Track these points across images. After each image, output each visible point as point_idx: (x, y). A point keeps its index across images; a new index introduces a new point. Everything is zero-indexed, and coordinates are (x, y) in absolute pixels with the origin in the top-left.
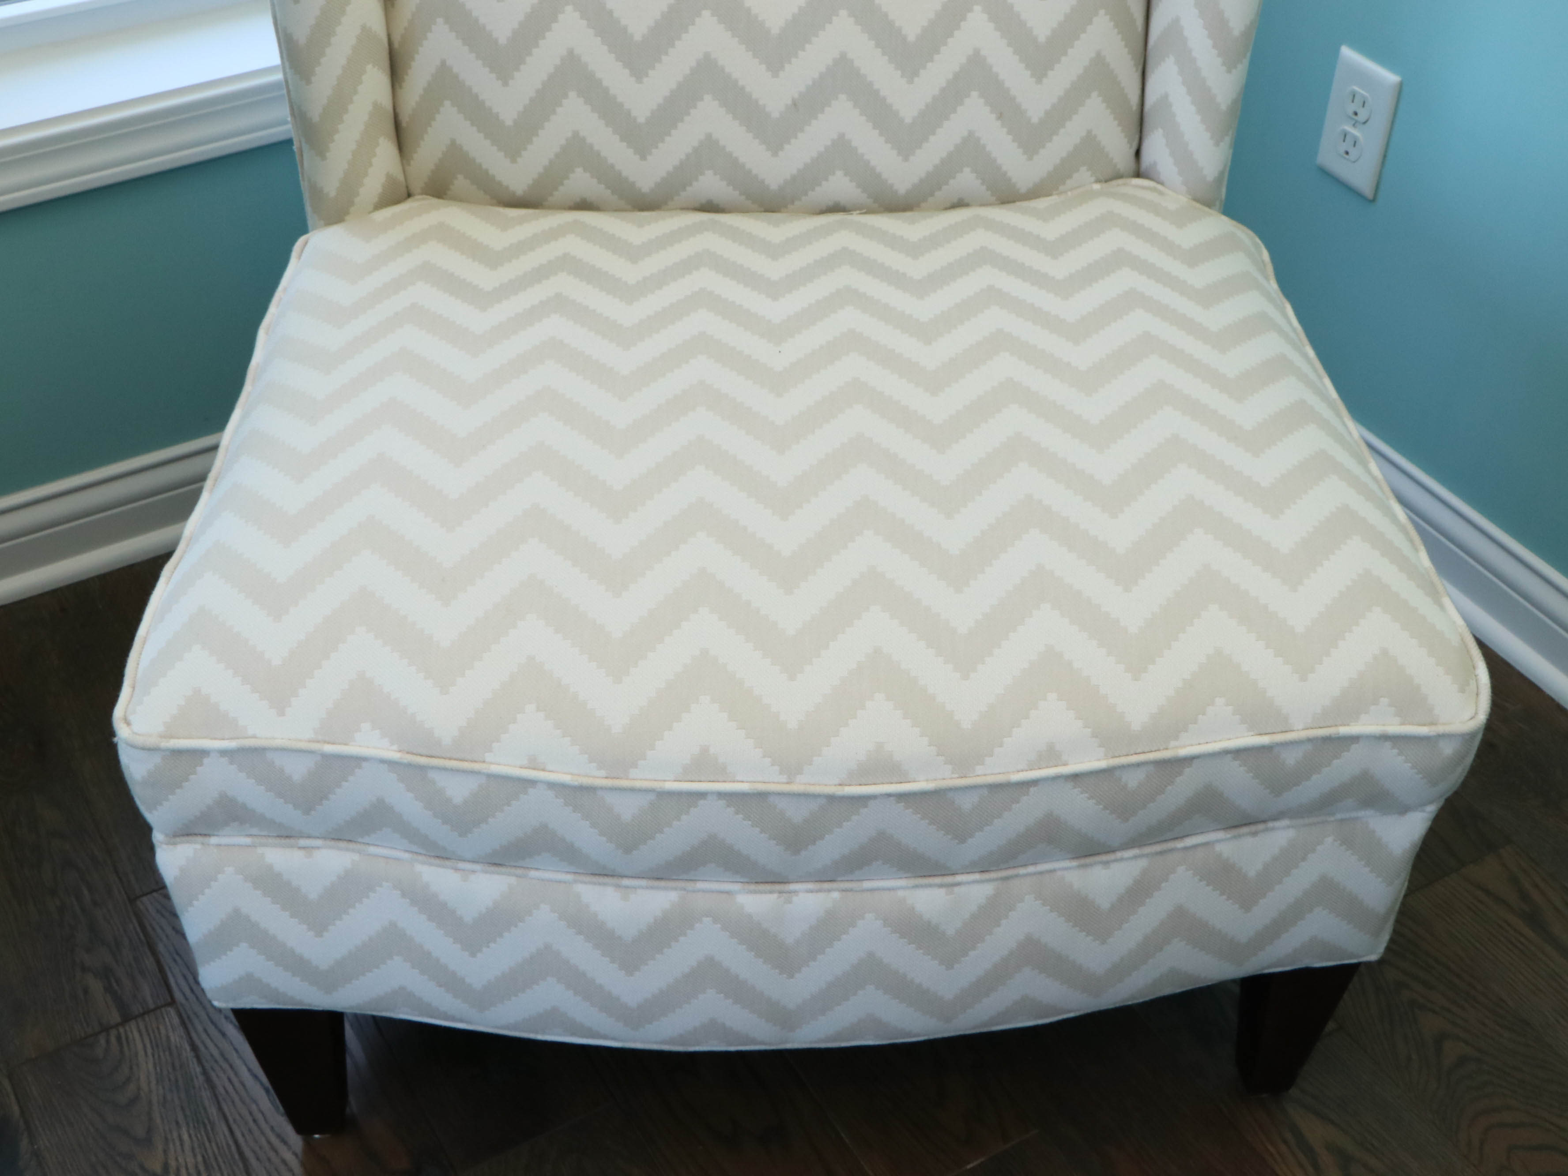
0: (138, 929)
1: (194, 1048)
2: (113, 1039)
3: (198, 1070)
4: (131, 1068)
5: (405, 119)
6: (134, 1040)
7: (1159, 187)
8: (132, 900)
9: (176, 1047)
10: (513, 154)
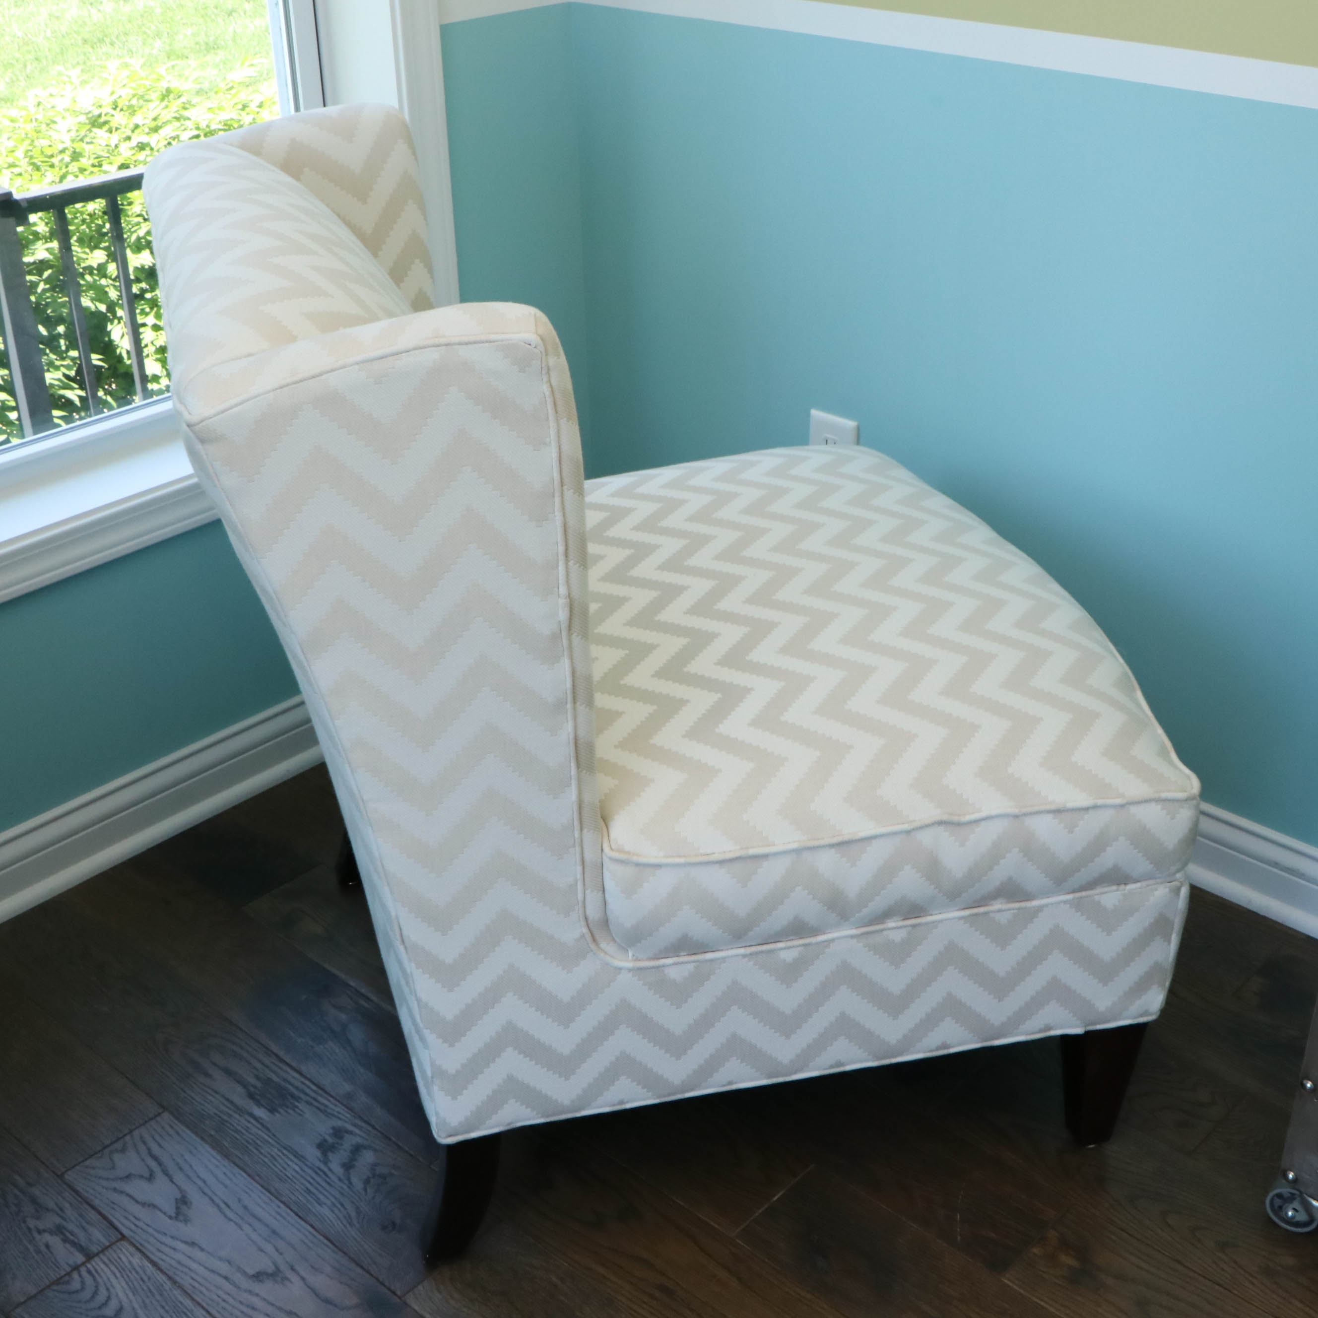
0: (73, 1193)
1: (154, 1264)
2: (84, 1274)
3: (164, 1278)
4: (108, 1290)
6: (102, 1270)
8: (61, 1176)
9: (138, 1265)
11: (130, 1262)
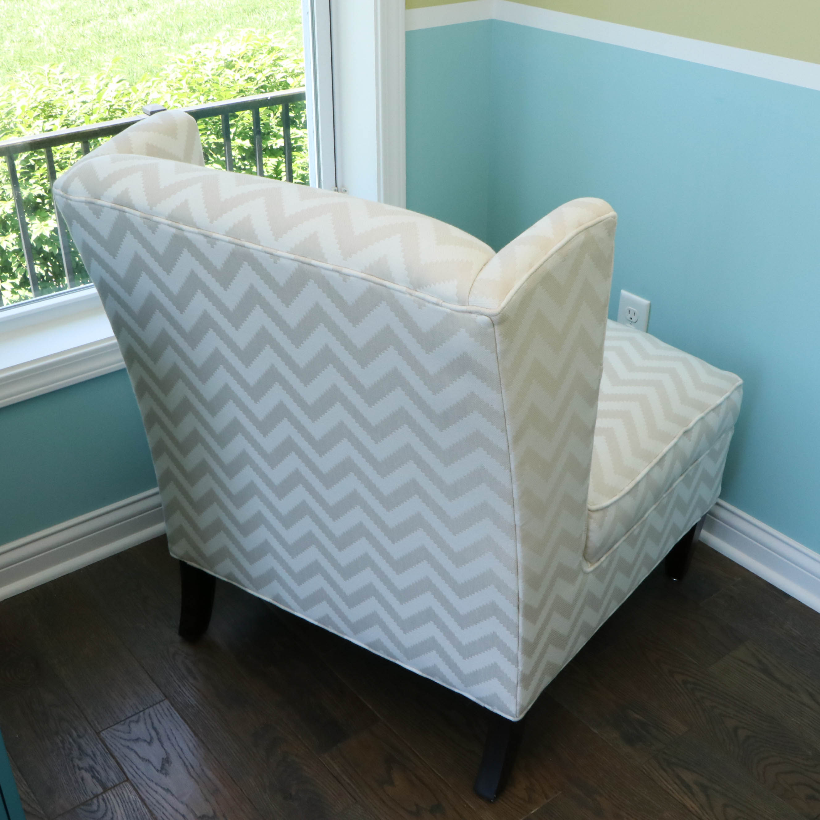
0: (104, 747)
1: (142, 800)
2: (101, 800)
3: (146, 810)
4: (112, 813)
6: (111, 799)
8: (98, 734)
9: (134, 801)
11: (129, 797)
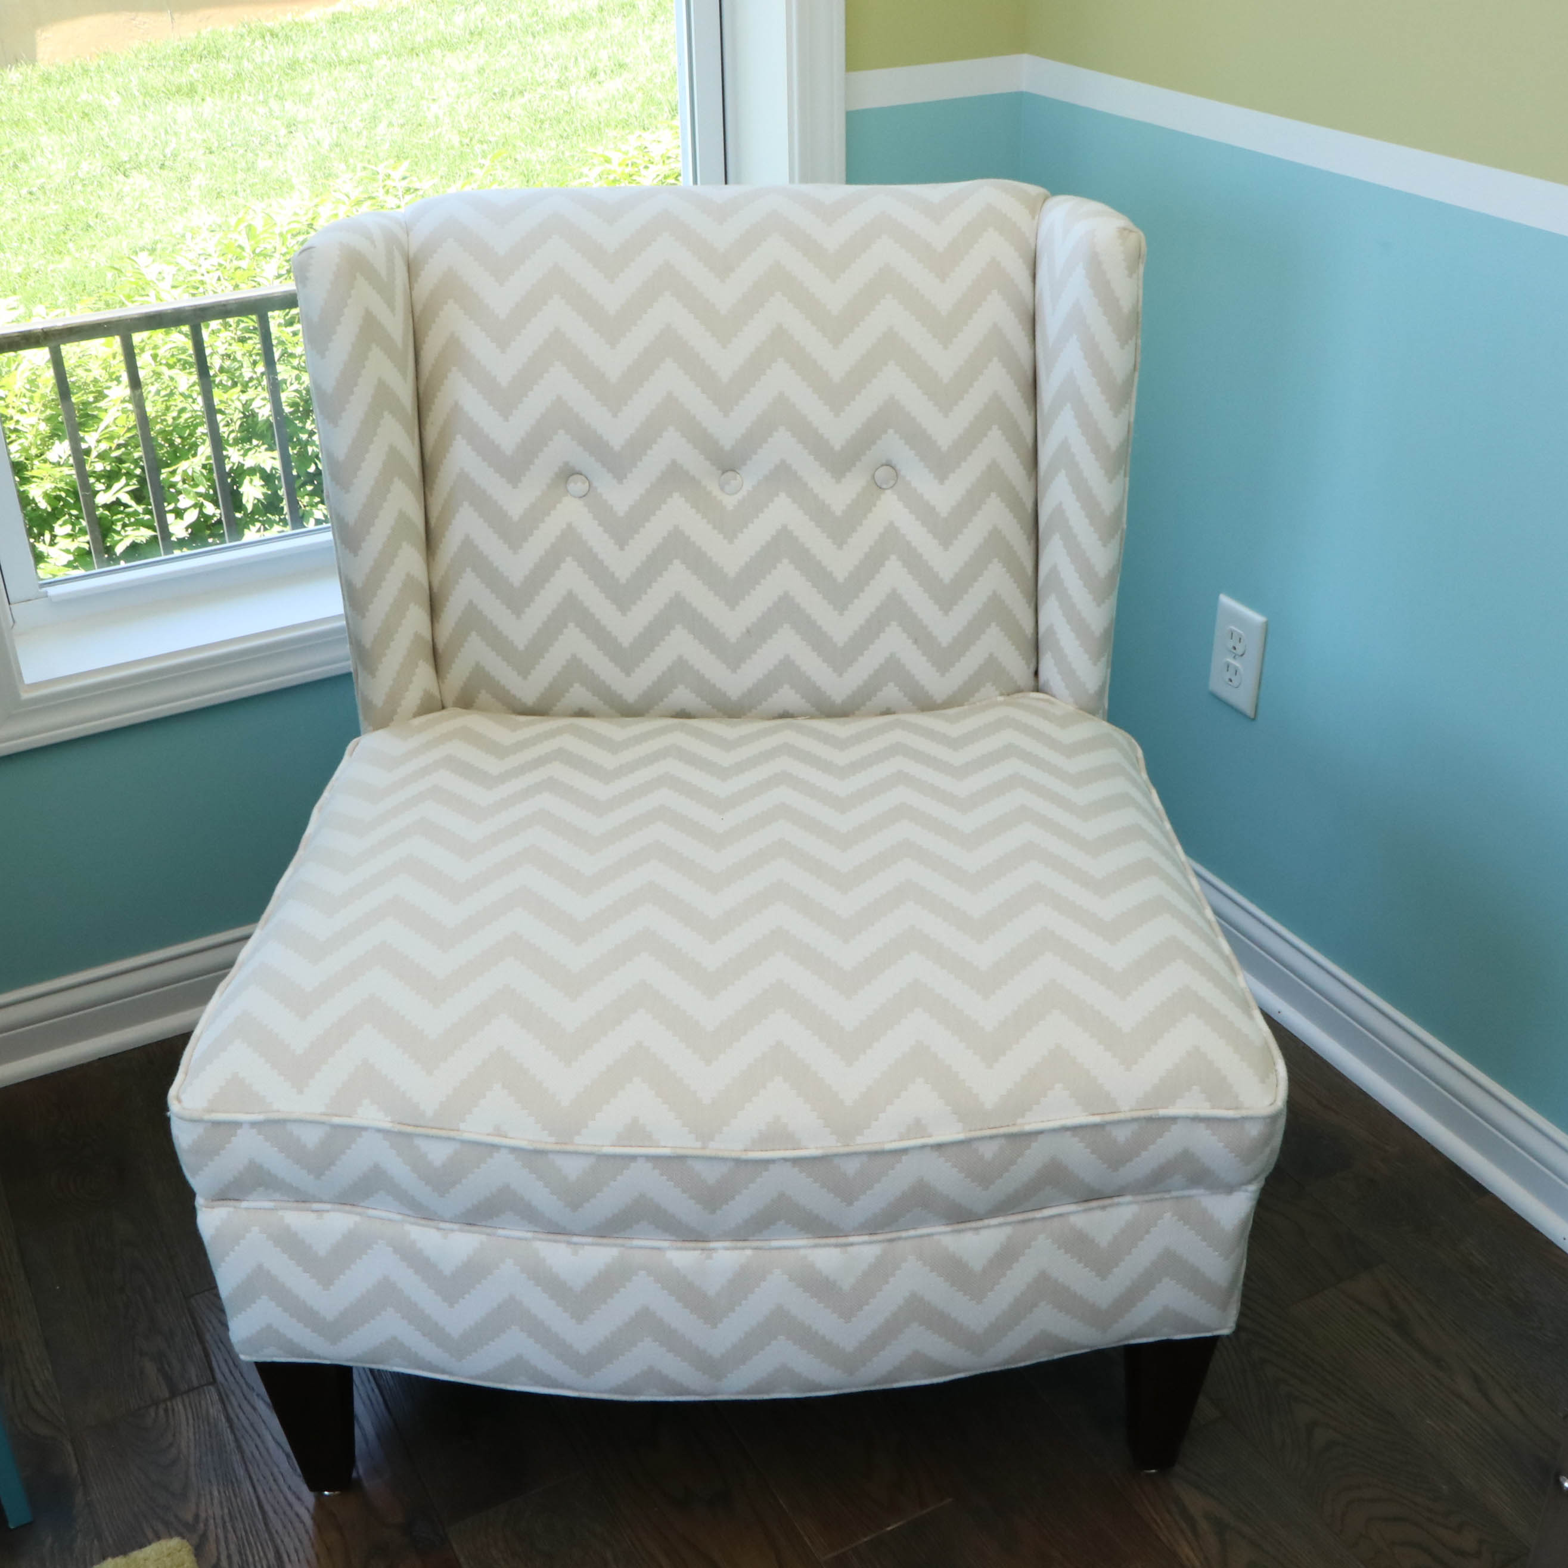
1: (229, 1419)
2: (161, 1412)
3: (231, 1437)
4: (174, 1436)
5: (440, 647)
6: (179, 1412)
7: (1052, 699)
9: (214, 1418)
10: (524, 672)
11: (208, 1412)
